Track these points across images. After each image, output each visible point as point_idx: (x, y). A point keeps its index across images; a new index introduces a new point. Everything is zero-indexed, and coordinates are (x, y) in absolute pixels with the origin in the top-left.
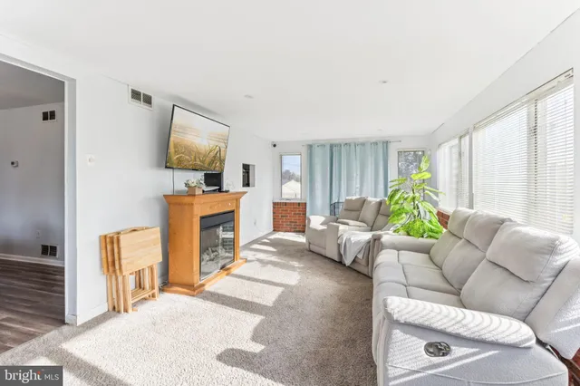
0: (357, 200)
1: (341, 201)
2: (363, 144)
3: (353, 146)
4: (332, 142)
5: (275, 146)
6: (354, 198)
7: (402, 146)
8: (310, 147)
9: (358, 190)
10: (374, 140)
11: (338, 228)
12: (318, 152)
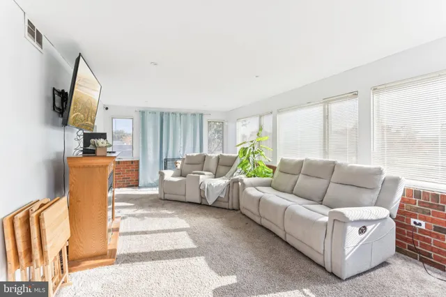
0: (197, 156)
1: (168, 158)
2: (186, 114)
3: (178, 115)
4: (162, 111)
5: (107, 109)
6: (195, 154)
7: (212, 118)
8: (143, 113)
9: (182, 149)
10: (193, 112)
11: (199, 178)
12: (149, 118)
